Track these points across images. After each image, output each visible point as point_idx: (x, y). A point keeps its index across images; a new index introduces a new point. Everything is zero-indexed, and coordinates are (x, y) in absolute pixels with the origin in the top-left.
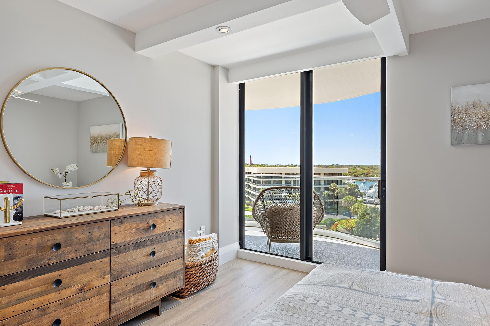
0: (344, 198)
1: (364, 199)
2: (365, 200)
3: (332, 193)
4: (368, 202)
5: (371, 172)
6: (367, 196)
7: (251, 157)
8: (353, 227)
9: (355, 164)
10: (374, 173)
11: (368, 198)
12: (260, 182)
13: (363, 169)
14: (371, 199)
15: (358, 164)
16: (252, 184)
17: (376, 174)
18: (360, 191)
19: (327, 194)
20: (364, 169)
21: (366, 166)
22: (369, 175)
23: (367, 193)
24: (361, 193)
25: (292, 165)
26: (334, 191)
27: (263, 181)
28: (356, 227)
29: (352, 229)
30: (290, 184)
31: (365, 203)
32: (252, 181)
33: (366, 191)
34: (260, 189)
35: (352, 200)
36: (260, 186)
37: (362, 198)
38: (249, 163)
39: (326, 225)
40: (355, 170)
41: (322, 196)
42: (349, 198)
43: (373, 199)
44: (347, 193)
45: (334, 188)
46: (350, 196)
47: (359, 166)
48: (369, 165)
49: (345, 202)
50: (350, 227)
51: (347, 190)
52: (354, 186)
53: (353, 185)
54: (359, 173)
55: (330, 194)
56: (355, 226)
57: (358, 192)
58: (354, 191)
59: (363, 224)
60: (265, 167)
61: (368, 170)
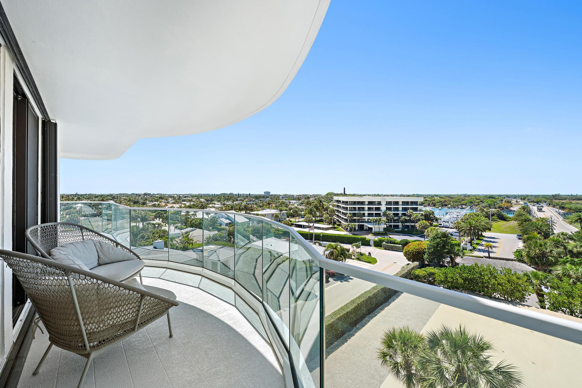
0: (419, 223)
1: (439, 223)
2: (441, 224)
3: (409, 218)
4: (444, 226)
5: (448, 200)
6: (442, 221)
7: (344, 189)
8: (425, 248)
9: (434, 194)
10: (451, 201)
11: (443, 222)
12: (347, 208)
13: (440, 198)
14: (447, 224)
15: (437, 194)
16: (341, 209)
17: (453, 202)
18: (436, 217)
19: (404, 219)
20: (442, 198)
21: (444, 195)
22: (446, 203)
23: (443, 218)
24: (436, 219)
25: (378, 194)
26: (410, 216)
27: (349, 207)
28: (428, 248)
29: (424, 250)
30: (372, 210)
31: (440, 227)
32: (341, 207)
33: (442, 217)
34: (347, 213)
35: (426, 224)
36: (348, 211)
37: (438, 223)
38: (343, 193)
39: (402, 245)
40: (433, 199)
41: (400, 220)
42: (423, 222)
43: (448, 223)
44: (423, 218)
45: (411, 214)
46: (424, 221)
47: (437, 196)
48: (447, 195)
49: (420, 226)
50: (422, 248)
51: (423, 215)
52: (430, 212)
53: (428, 212)
54: (436, 201)
55: (407, 218)
56: (426, 247)
57: (433, 217)
58: (430, 217)
59: (434, 247)
60: (355, 196)
61: (445, 199)
